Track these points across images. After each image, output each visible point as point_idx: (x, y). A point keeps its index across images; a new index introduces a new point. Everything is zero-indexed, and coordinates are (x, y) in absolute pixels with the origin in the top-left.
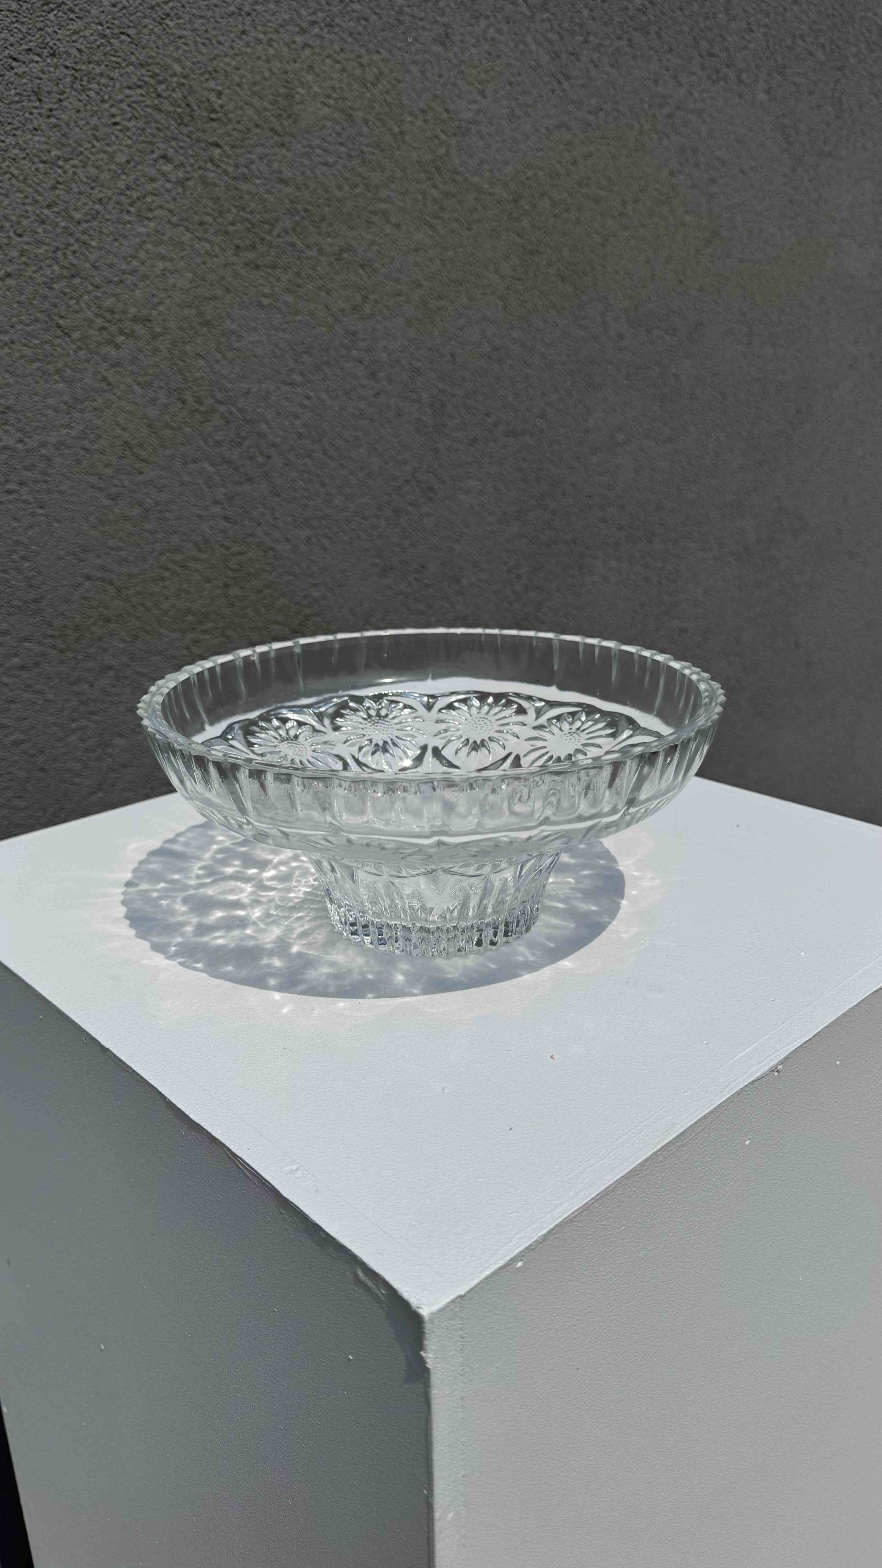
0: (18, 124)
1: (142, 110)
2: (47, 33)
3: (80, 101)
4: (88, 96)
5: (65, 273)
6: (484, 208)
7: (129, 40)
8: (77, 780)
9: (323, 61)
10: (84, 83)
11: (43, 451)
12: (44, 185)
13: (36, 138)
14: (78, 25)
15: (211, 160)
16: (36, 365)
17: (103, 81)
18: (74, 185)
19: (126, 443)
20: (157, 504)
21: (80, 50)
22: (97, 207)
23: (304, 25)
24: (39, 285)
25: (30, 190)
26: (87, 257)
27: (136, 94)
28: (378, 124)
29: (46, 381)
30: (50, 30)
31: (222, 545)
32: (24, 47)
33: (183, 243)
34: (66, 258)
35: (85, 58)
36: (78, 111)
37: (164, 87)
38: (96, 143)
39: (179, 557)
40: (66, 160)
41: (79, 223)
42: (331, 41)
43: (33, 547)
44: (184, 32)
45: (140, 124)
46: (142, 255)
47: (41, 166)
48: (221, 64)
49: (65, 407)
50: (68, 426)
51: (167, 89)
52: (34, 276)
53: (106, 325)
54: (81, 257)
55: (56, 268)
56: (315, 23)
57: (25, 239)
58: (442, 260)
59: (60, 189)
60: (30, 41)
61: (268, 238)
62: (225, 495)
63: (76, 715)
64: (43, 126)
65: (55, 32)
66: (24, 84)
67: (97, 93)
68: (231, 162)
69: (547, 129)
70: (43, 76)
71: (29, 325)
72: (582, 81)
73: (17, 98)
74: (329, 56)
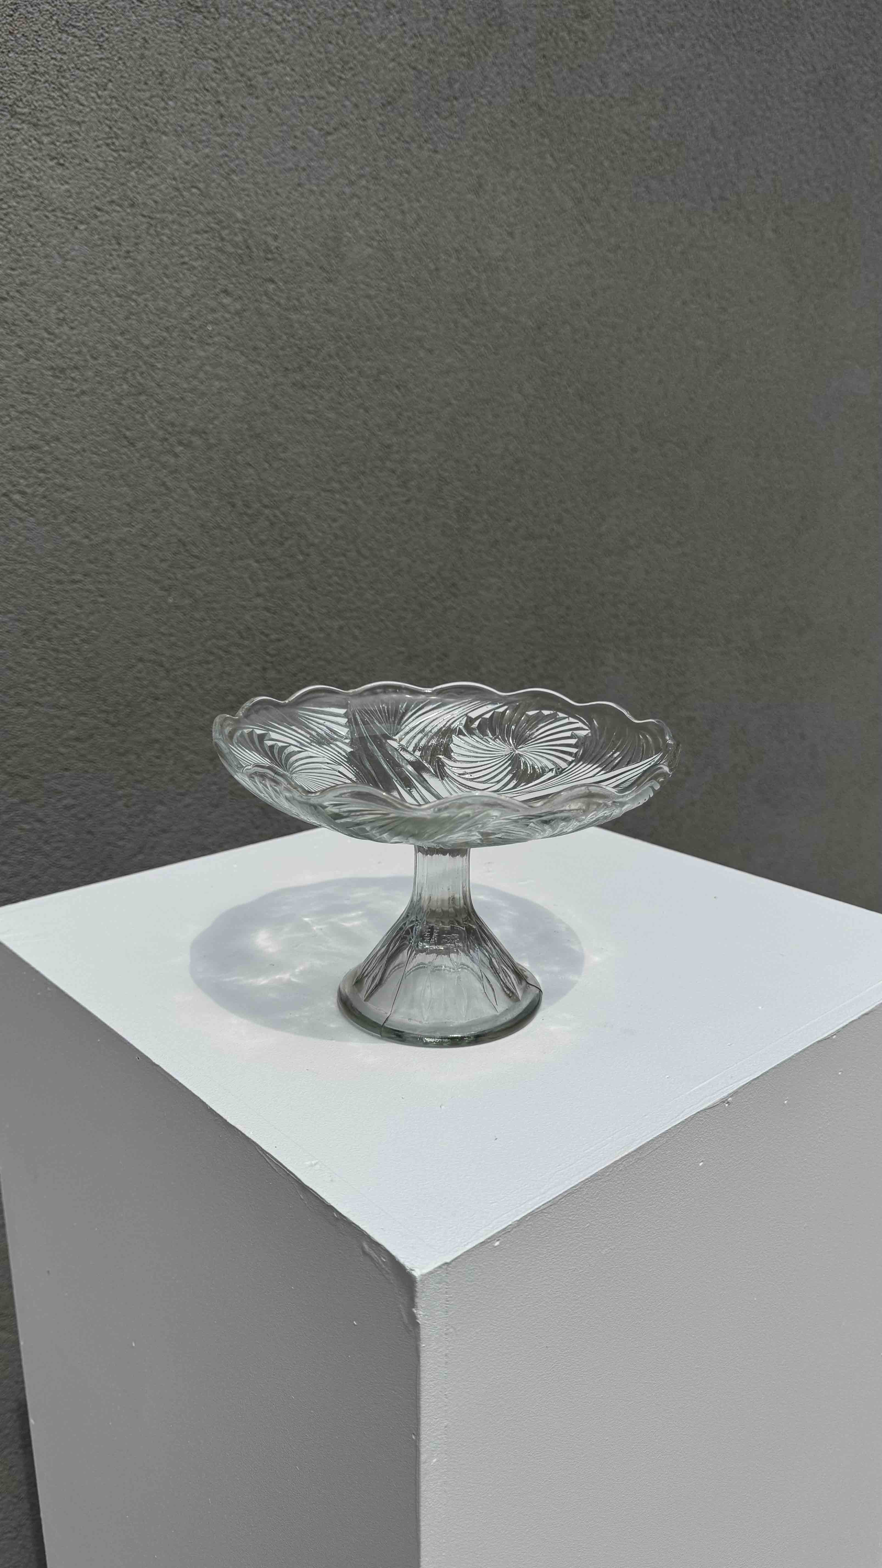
0: (98, 264)
1: (208, 252)
2: (128, 187)
3: (153, 244)
4: (161, 240)
5: (133, 390)
6: (510, 334)
7: (198, 192)
8: (121, 843)
9: (368, 209)
10: (159, 229)
11: (107, 546)
12: (119, 316)
13: (114, 276)
14: (156, 179)
15: (266, 293)
16: (104, 470)
17: (175, 227)
18: (144, 316)
19: (180, 540)
20: (206, 595)
21: (156, 202)
22: (165, 334)
23: (353, 178)
24: (110, 401)
25: (107, 320)
26: (152, 377)
27: (201, 239)
28: (417, 262)
29: (113, 485)
30: (130, 185)
31: (262, 633)
32: (108, 199)
33: (239, 366)
34: (135, 378)
35: (160, 208)
36: (152, 253)
37: (227, 232)
38: (165, 279)
39: (222, 643)
40: (139, 294)
41: (147, 348)
42: (375, 191)
43: (93, 632)
44: (247, 185)
45: (206, 263)
46: (201, 375)
47: (117, 299)
48: (278, 212)
49: (127, 508)
50: (129, 525)
51: (230, 234)
52: (107, 393)
53: (167, 436)
54: (149, 378)
55: (125, 387)
56: (361, 176)
57: (100, 361)
58: (470, 381)
59: (133, 319)
60: (114, 194)
61: (313, 360)
62: (267, 588)
63: (123, 783)
64: (121, 266)
65: (135, 186)
66: (107, 230)
67: (169, 238)
68: (285, 295)
69: (570, 265)
70: (122, 223)
71: (99, 436)
72: (601, 224)
73: (99, 242)
74: (375, 204)
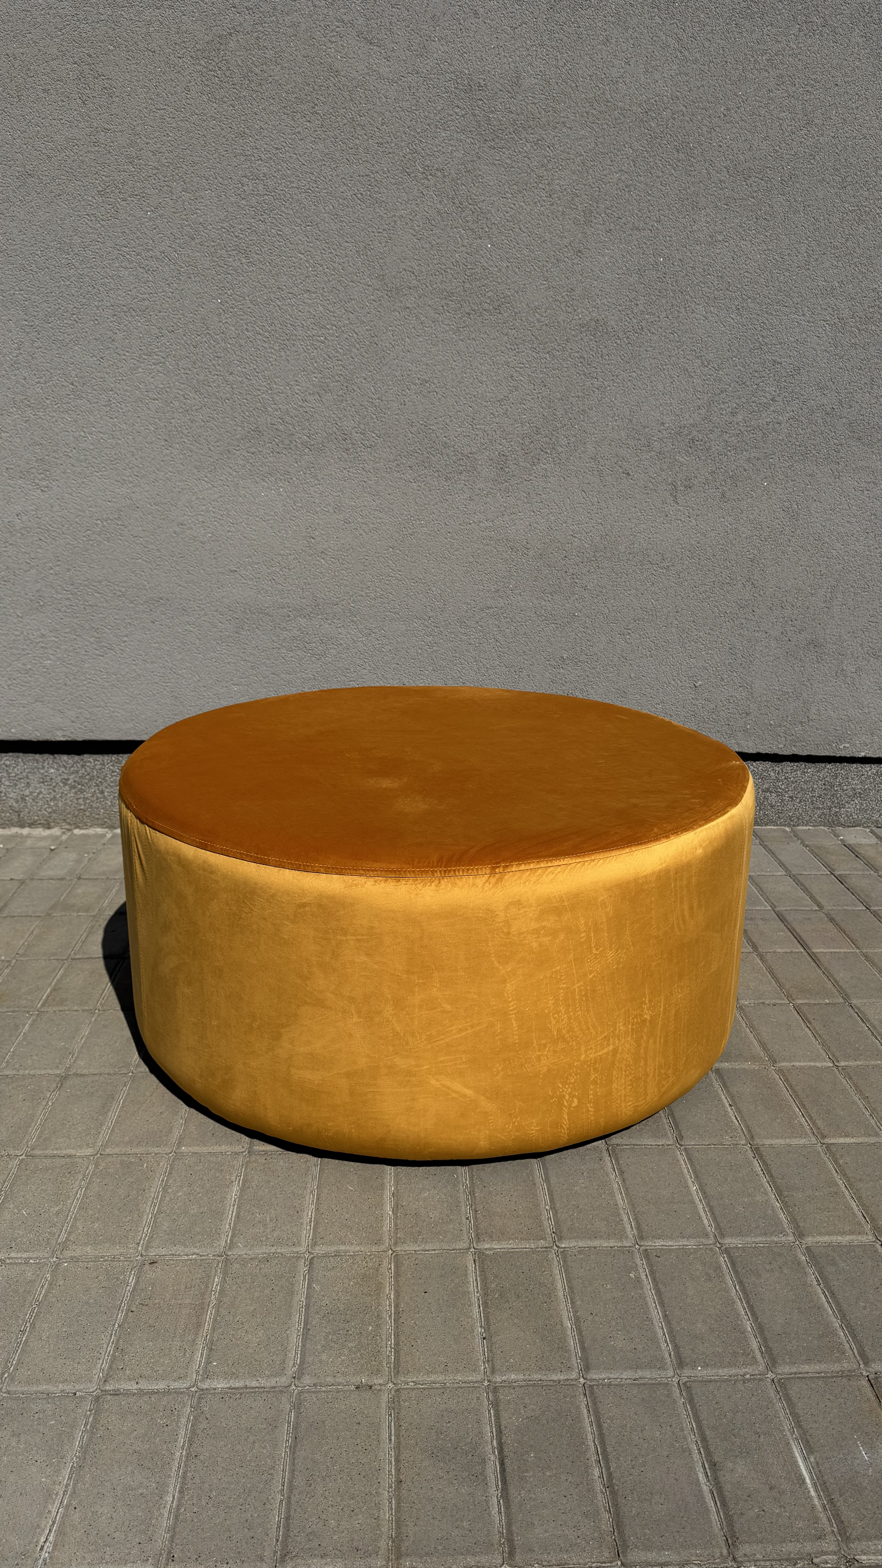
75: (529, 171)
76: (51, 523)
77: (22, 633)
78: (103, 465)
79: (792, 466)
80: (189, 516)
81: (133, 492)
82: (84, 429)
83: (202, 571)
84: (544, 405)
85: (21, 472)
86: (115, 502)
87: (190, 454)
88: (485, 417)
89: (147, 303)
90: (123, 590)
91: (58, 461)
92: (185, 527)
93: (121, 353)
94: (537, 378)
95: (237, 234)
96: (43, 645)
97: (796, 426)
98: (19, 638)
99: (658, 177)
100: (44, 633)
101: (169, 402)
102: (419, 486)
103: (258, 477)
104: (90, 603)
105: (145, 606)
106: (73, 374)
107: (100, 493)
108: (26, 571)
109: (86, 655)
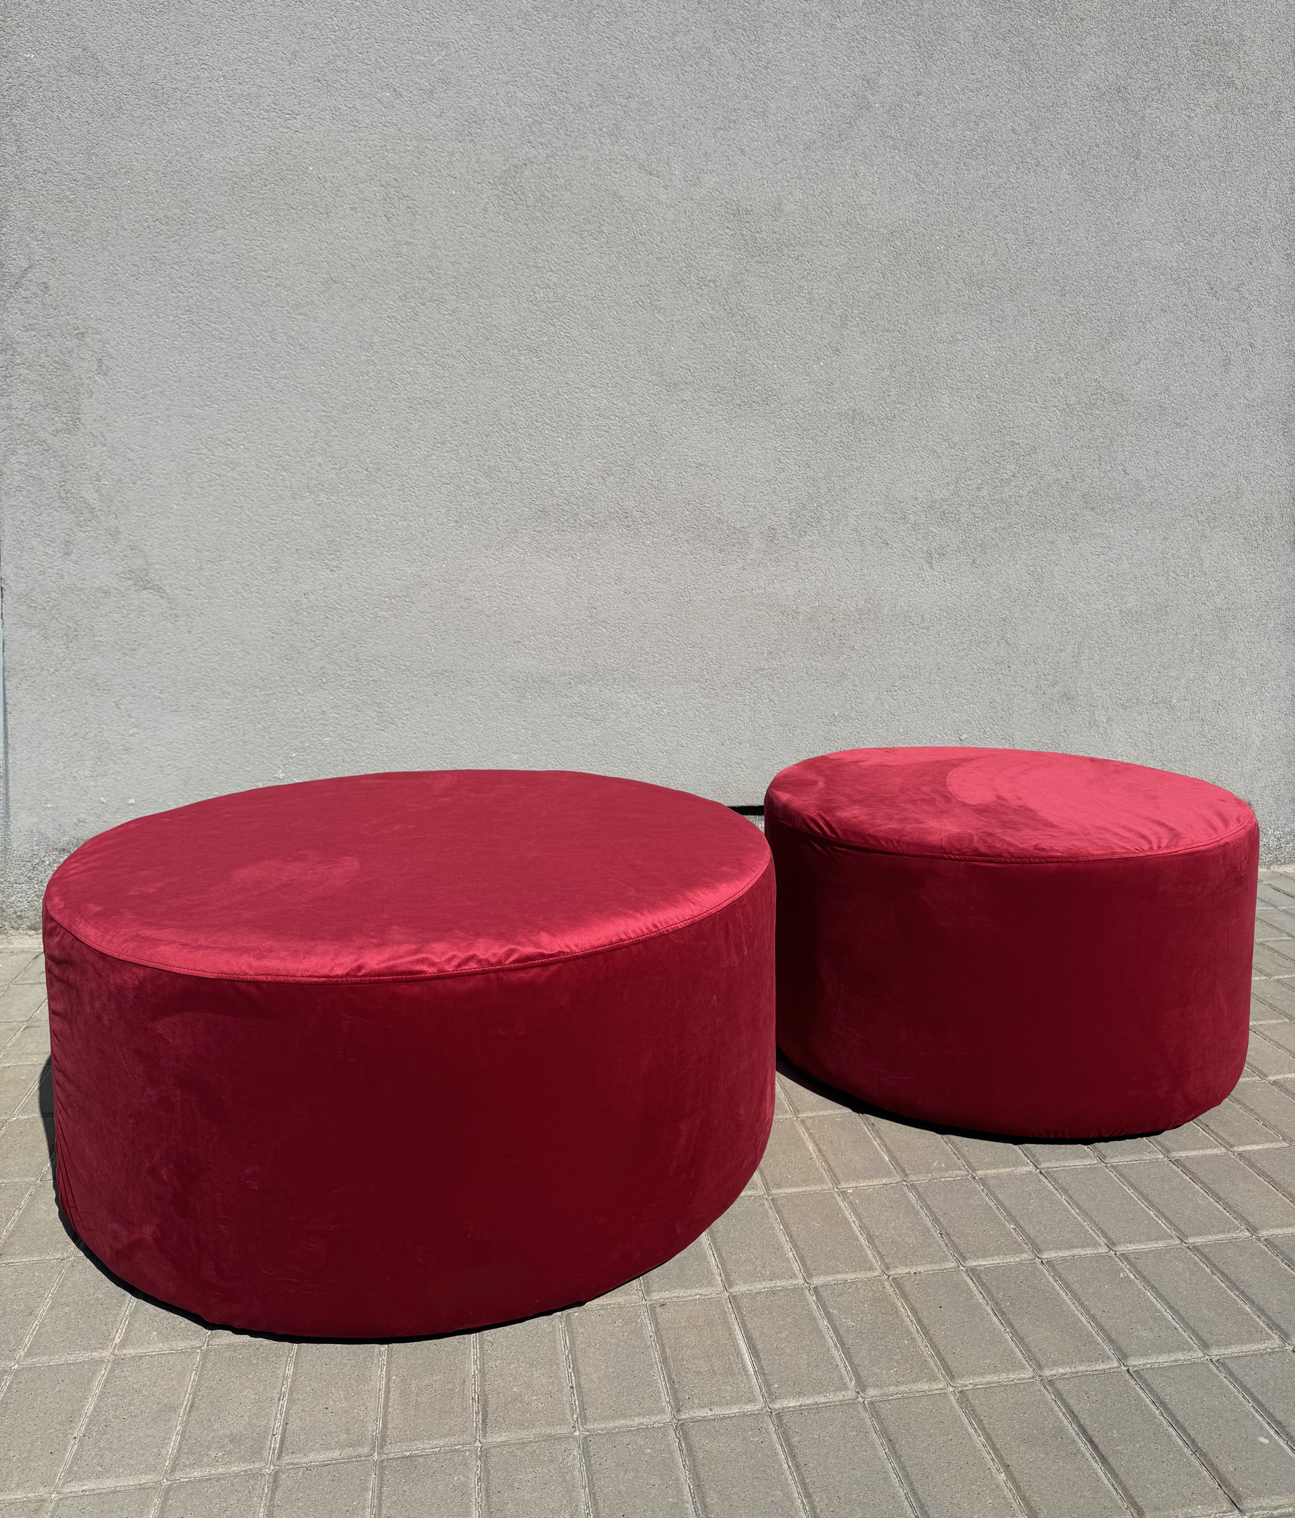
75: (791, 282)
76: (339, 601)
77: (302, 711)
78: (394, 545)
79: (1035, 534)
80: (476, 591)
81: (422, 571)
82: (377, 512)
83: (486, 643)
84: (809, 484)
85: (311, 553)
86: (404, 580)
87: (479, 534)
88: (755, 495)
89: (442, 396)
90: (408, 664)
91: (349, 543)
92: (472, 602)
93: (416, 441)
94: (802, 460)
95: (528, 336)
96: (323, 722)
97: (1036, 498)
98: (299, 715)
99: (904, 287)
100: (325, 710)
101: (461, 486)
102: (695, 558)
103: (543, 553)
104: (374, 678)
105: (429, 679)
106: (368, 460)
107: (389, 572)
108: (310, 649)
109: (367, 730)
